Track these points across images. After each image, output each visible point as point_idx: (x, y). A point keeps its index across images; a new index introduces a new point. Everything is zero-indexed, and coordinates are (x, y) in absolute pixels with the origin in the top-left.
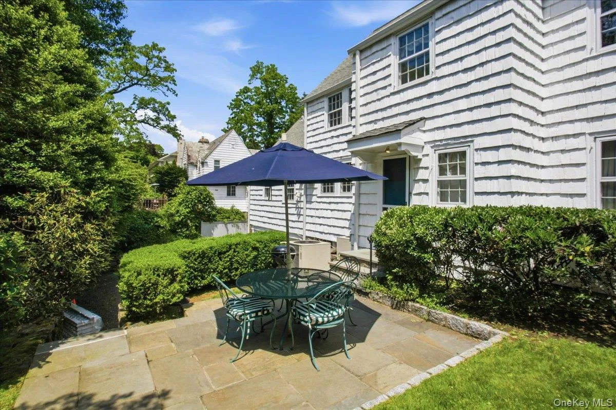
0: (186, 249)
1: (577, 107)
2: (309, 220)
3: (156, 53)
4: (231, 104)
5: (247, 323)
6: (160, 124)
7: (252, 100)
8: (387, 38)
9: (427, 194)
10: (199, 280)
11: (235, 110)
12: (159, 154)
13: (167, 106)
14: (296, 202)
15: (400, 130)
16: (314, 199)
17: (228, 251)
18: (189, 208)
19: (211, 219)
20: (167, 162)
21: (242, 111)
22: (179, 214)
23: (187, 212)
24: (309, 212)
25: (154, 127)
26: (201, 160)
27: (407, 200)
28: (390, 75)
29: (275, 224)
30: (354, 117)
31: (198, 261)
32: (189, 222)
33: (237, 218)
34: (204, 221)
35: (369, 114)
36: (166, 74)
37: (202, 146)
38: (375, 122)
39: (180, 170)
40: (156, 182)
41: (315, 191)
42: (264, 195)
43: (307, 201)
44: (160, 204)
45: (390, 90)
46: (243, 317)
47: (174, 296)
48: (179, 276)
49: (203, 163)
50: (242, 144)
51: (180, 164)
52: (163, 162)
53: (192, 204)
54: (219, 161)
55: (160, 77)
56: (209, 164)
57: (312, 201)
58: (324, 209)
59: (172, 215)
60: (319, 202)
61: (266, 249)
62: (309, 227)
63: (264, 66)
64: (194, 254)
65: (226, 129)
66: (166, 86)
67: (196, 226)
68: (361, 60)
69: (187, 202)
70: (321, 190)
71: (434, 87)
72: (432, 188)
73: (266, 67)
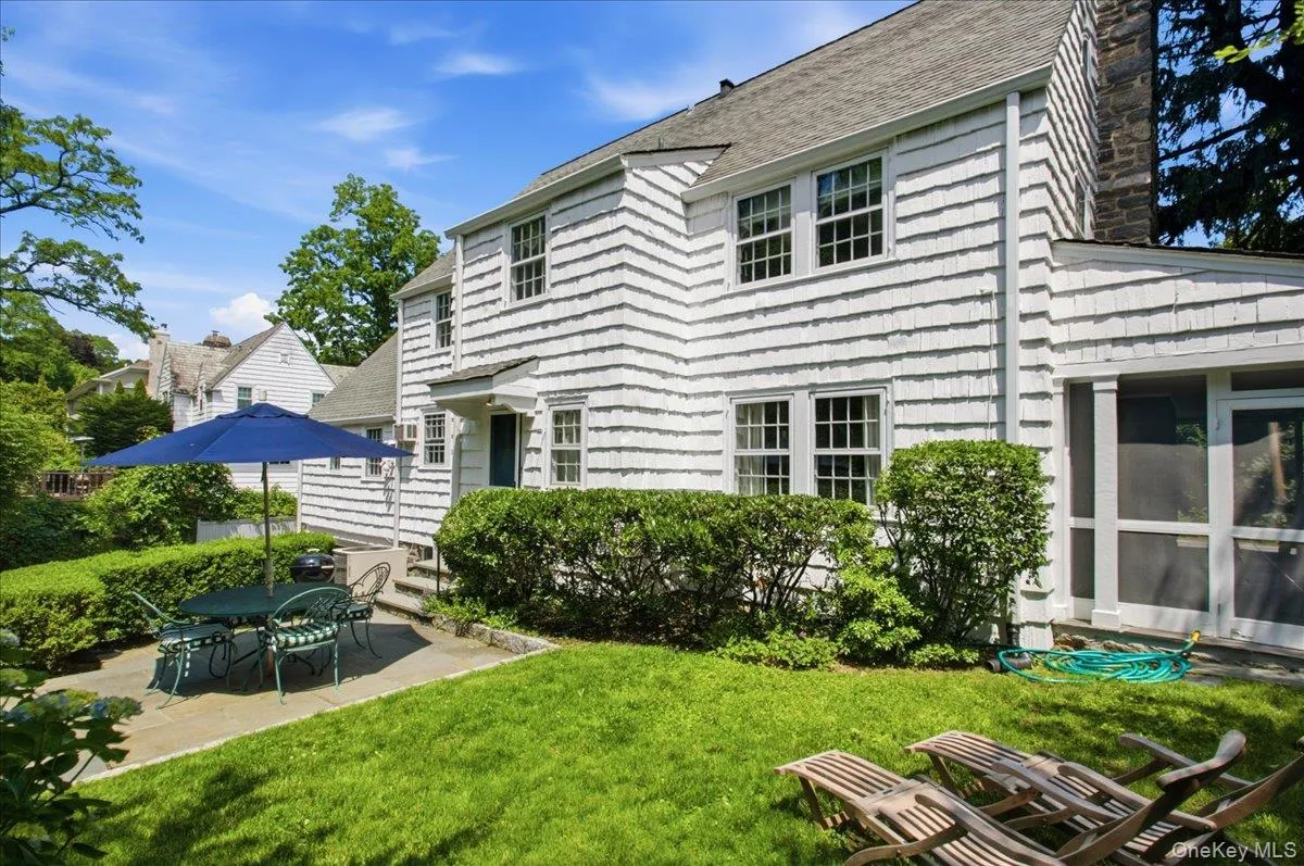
0: (118, 567)
1: (716, 357)
2: (405, 511)
3: (87, 140)
4: (290, 261)
5: (185, 655)
6: (98, 300)
7: (340, 256)
8: (497, 224)
9: (539, 469)
10: (143, 620)
11: (299, 275)
12: (105, 359)
13: (116, 262)
14: (383, 480)
15: (491, 376)
16: (414, 473)
17: (205, 568)
18: (165, 491)
19: (224, 515)
20: (120, 385)
21: (316, 280)
22: (140, 505)
23: (161, 501)
24: (405, 498)
25: (79, 305)
26: (205, 385)
27: (516, 479)
28: (499, 284)
29: (348, 522)
30: (453, 342)
31: (142, 586)
32: (165, 521)
33: (284, 510)
34: (205, 519)
35: (474, 339)
36: (114, 189)
37: (211, 353)
38: (481, 353)
39: (154, 405)
40: (86, 432)
41: (415, 458)
42: (328, 466)
43: (401, 479)
44: (93, 484)
45: (500, 307)
46: (179, 647)
47: (79, 638)
48: (91, 607)
49: (209, 393)
50: (305, 353)
51: (153, 392)
52: (109, 383)
53: (173, 484)
54: (250, 390)
55: (97, 194)
56: (223, 394)
57: (411, 477)
58: (429, 493)
59: (122, 508)
60: (421, 480)
61: (283, 562)
62: (404, 524)
63: (366, 186)
64: (134, 575)
65: (276, 314)
66: (114, 216)
67: (182, 530)
68: (464, 251)
69: (161, 478)
70: (425, 458)
71: (548, 312)
72: (544, 461)
73: (370, 189)
